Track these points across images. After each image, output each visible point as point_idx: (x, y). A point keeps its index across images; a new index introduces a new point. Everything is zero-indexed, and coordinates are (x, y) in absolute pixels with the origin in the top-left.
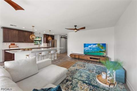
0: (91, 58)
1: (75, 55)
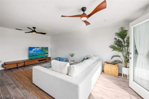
0: (39, 61)
1: (17, 63)
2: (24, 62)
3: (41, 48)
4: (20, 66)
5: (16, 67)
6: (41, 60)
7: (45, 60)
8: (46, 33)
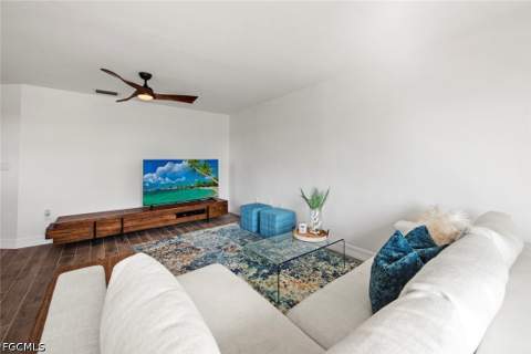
0: (179, 215)
1: (95, 222)
2: (122, 217)
3: (190, 161)
4: (105, 234)
5: (92, 237)
6: (189, 214)
7: (202, 212)
8: (195, 98)
